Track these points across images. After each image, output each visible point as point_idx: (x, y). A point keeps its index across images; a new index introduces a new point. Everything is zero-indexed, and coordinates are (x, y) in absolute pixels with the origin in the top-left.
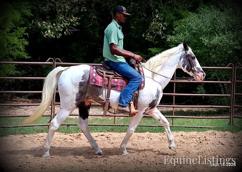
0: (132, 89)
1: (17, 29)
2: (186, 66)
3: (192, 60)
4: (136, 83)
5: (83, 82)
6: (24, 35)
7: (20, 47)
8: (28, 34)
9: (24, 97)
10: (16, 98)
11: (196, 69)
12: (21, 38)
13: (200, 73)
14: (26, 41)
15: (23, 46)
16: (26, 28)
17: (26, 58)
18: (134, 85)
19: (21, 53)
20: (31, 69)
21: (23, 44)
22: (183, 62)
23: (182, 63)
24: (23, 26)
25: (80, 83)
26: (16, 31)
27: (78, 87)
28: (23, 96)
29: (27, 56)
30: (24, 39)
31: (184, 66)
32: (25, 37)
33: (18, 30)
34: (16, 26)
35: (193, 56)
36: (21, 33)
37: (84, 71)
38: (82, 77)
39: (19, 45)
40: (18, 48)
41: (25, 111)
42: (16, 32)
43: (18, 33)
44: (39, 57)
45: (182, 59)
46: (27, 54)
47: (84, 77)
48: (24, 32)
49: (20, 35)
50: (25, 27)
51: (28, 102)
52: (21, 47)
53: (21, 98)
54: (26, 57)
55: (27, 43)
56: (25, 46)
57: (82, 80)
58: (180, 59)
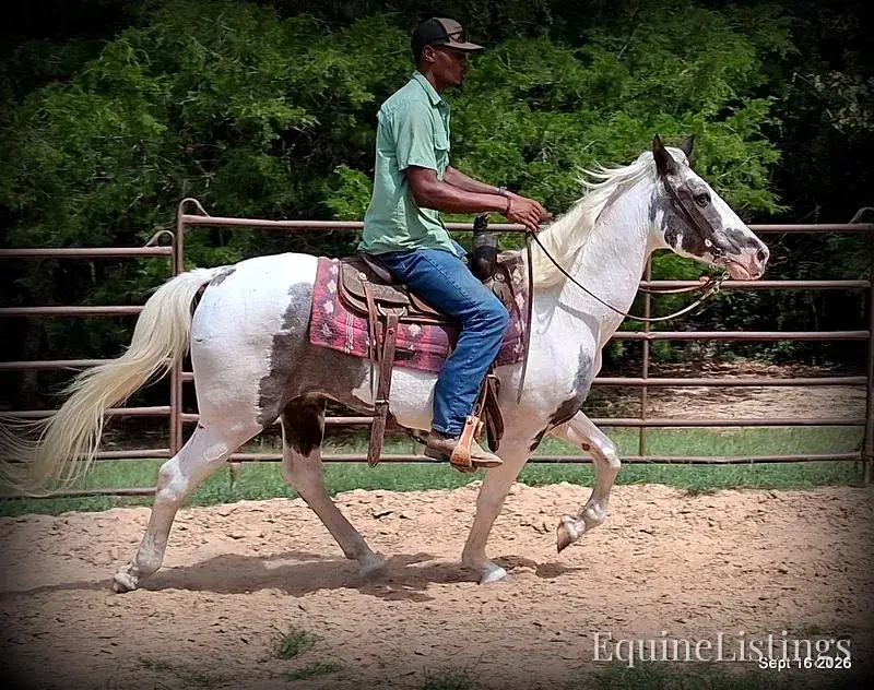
0: (467, 364)
1: (741, 105)
2: (680, 238)
3: (700, 210)
4: (481, 337)
5: (289, 335)
6: (765, 128)
7: (752, 173)
8: (779, 122)
9: (760, 358)
10: (731, 360)
11: (722, 240)
12: (755, 138)
13: (742, 249)
14: (775, 148)
15: (762, 165)
16: (772, 100)
17: (772, 212)
18: (476, 347)
19: (754, 194)
20: (786, 253)
21: (761, 159)
22: (663, 223)
23: (662, 229)
24: (762, 92)
25: (277, 338)
26: (737, 111)
27: (269, 352)
28: (758, 355)
29: (777, 202)
30: (766, 142)
31: (671, 239)
32: (768, 131)
33: (745, 107)
34: (739, 95)
35: (697, 191)
36: (757, 119)
37: (293, 291)
38: (284, 317)
39: (749, 164)
40: (745, 176)
41: (764, 409)
42: (740, 118)
43: (746, 120)
44: (818, 207)
45: (660, 215)
46: (778, 197)
47: (290, 316)
48: (766, 115)
49: (754, 128)
50: (771, 97)
51: (774, 374)
52: (755, 172)
53: (749, 362)
54: (773, 208)
55: (775, 155)
56: (770, 166)
57: (284, 327)
58: (652, 217)
